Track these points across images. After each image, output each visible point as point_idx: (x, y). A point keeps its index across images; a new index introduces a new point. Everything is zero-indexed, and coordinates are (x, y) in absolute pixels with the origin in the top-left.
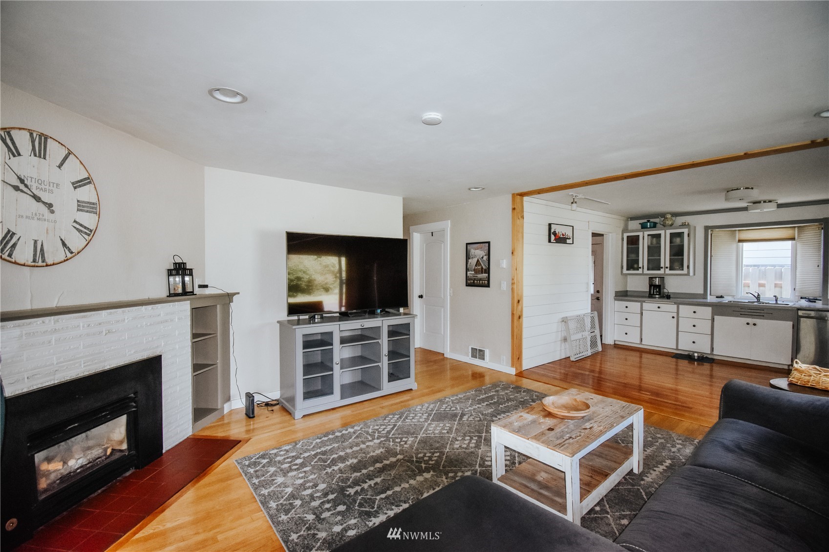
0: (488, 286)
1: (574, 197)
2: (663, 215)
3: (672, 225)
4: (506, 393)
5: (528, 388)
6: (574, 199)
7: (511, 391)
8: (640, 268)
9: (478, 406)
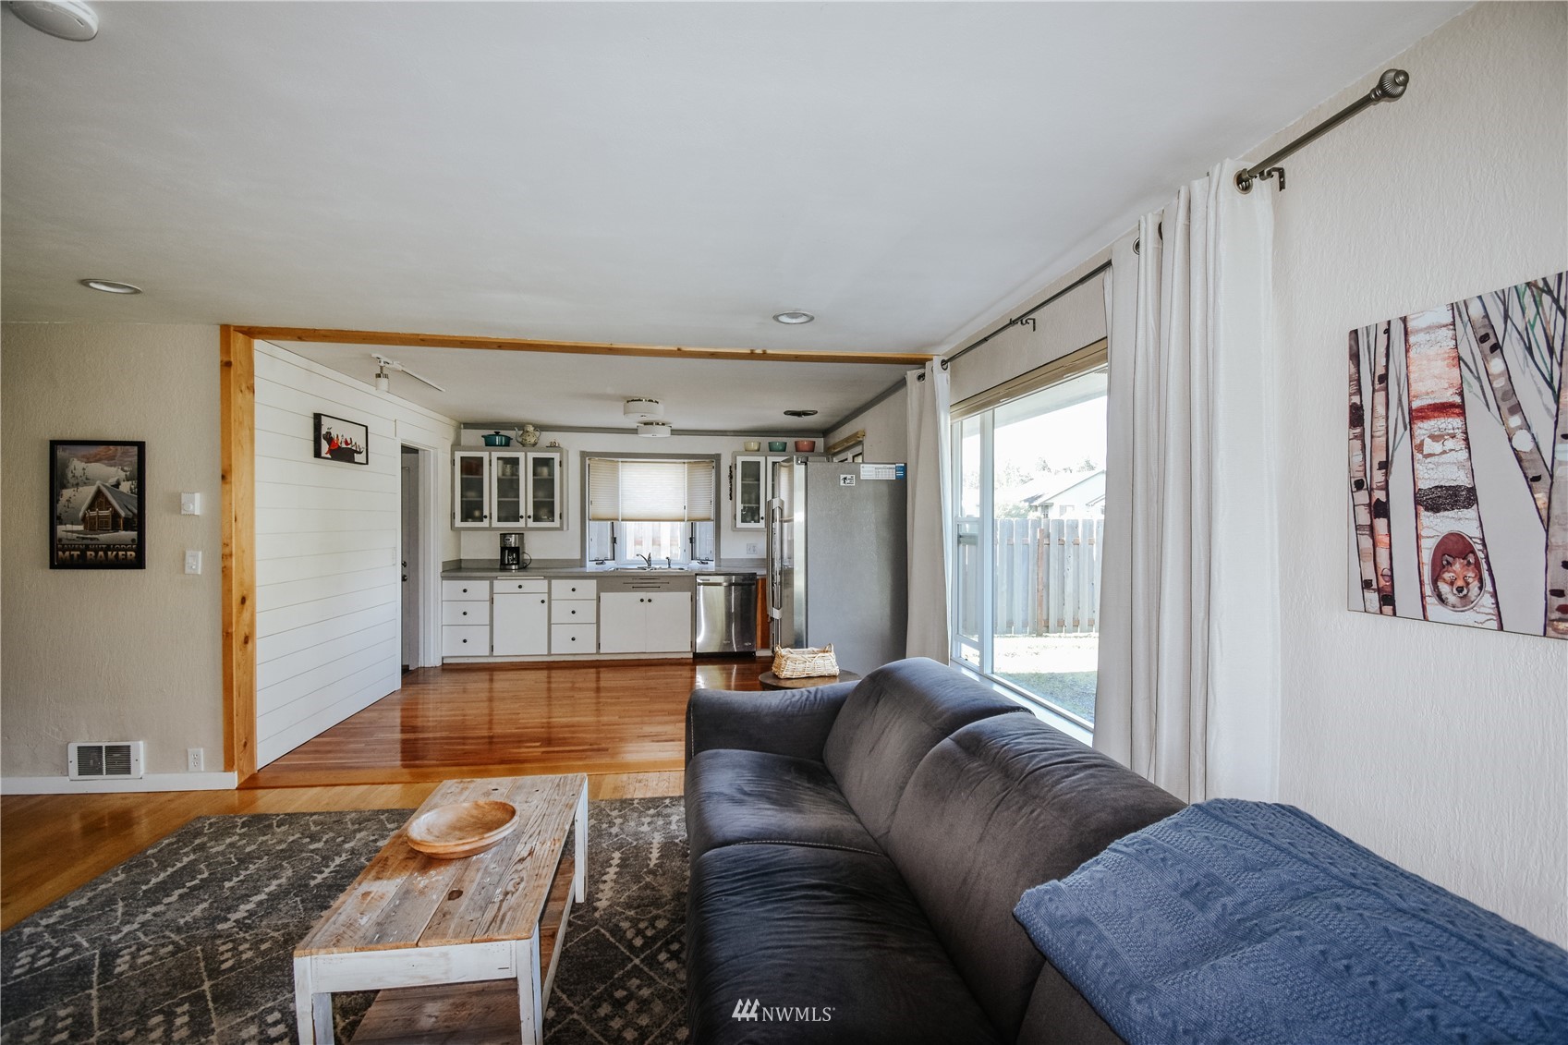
0: (139, 563)
1: (382, 364)
2: (521, 426)
3: (535, 444)
4: (232, 845)
5: (289, 811)
6: (381, 367)
7: (242, 836)
8: (486, 517)
9: (151, 910)
